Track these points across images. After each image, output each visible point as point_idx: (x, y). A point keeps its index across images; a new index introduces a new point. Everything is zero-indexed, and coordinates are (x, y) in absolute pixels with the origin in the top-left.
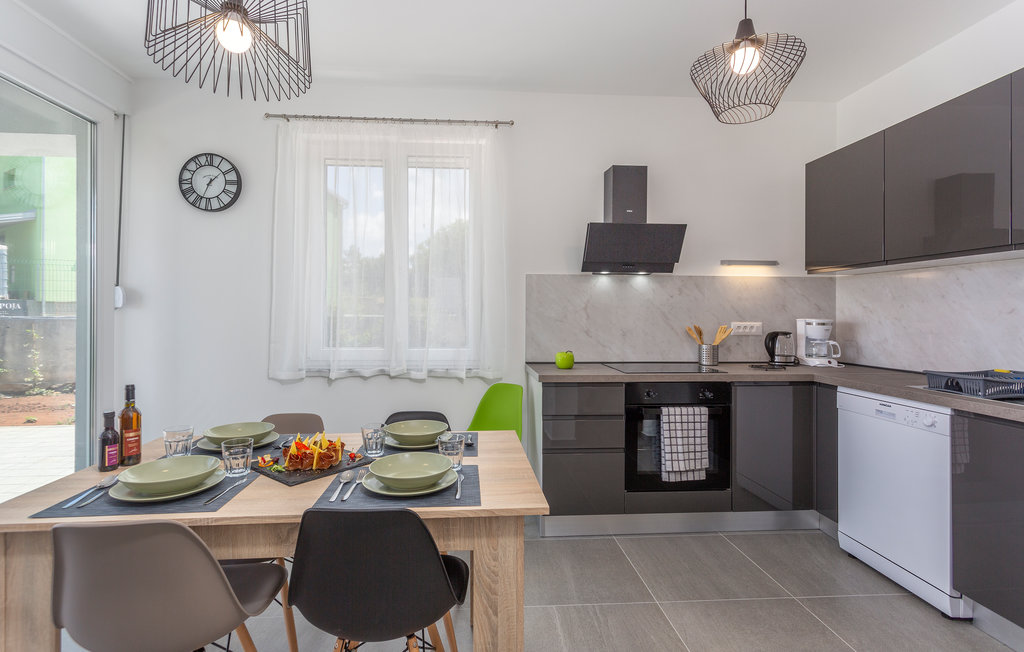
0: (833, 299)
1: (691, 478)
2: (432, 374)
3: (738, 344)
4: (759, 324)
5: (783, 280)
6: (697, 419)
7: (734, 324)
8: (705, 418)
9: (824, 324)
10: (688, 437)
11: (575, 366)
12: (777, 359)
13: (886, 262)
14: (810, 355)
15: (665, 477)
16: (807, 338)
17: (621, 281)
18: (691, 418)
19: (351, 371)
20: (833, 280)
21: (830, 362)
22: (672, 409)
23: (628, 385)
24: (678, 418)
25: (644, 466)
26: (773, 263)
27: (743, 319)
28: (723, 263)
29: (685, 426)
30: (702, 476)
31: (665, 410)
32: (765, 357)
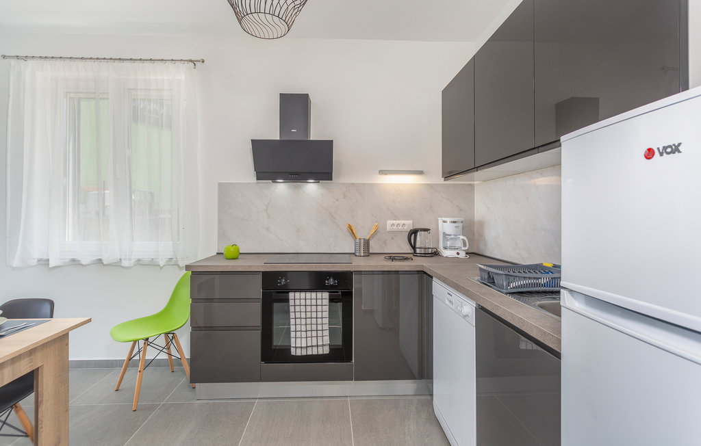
0: (473, 202)
1: (315, 353)
2: (141, 262)
3: (392, 238)
4: (410, 222)
5: (431, 186)
6: (319, 302)
7: (389, 222)
8: (326, 302)
9: (455, 222)
10: (311, 318)
11: (240, 256)
12: (418, 251)
13: (477, 168)
14: (445, 248)
15: (293, 352)
16: (444, 233)
17: (296, 187)
18: (314, 302)
19: (73, 260)
20: (472, 186)
21: (458, 254)
22: (297, 294)
23: (264, 274)
24: (303, 302)
25: (277, 342)
26: (420, 173)
27: (396, 218)
28: (382, 172)
29: (309, 309)
30: (326, 350)
31: (291, 295)
32: (408, 249)
